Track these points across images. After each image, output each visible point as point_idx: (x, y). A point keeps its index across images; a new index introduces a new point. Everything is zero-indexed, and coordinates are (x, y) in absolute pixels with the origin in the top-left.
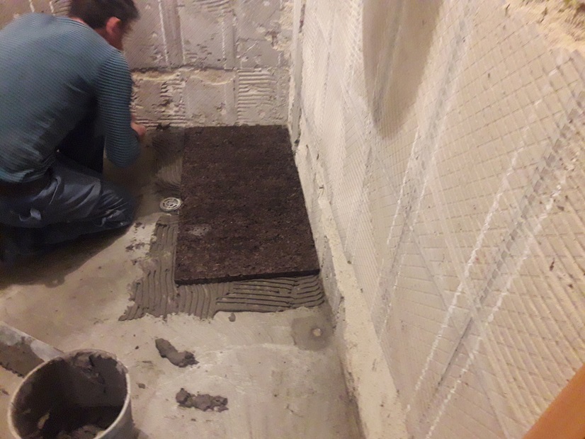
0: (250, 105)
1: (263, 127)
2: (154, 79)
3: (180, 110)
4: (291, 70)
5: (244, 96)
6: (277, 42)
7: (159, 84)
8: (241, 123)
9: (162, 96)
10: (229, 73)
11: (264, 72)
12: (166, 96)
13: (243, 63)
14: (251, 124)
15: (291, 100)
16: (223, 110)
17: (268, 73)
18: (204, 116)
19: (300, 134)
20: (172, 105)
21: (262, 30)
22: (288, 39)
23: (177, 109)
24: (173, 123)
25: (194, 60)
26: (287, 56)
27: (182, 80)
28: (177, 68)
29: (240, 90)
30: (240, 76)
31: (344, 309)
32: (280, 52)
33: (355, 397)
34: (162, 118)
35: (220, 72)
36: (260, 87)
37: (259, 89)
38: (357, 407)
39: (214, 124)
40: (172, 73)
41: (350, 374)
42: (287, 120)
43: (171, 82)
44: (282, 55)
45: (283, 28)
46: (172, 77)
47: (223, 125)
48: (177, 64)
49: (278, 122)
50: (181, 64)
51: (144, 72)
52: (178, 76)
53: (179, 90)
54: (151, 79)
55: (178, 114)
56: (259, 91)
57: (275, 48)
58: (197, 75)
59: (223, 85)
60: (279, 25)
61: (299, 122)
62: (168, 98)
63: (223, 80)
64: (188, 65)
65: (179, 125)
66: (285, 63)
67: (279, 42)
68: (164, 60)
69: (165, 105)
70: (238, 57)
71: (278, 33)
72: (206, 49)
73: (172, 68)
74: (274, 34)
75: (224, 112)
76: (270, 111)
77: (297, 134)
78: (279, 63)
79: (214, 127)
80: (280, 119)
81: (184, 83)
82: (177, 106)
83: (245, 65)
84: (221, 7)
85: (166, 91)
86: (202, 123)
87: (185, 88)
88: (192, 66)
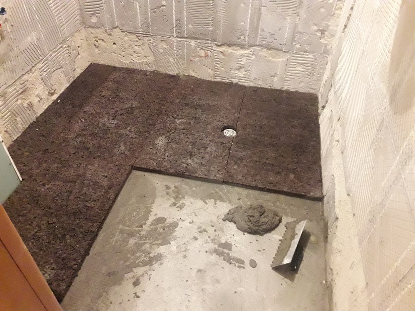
0: (295, 77)
1: (300, 93)
2: (235, 52)
3: (247, 74)
4: (330, 57)
5: (292, 70)
6: (324, 37)
7: (238, 55)
8: (285, 88)
9: (237, 64)
10: (285, 54)
11: (311, 56)
12: (240, 64)
13: (296, 48)
14: (292, 90)
15: (325, 78)
16: (275, 78)
17: (313, 57)
18: (261, 80)
19: (327, 102)
20: (243, 70)
21: (315, 28)
22: (333, 36)
23: (245, 73)
24: (240, 82)
25: (264, 42)
26: (329, 47)
27: (253, 54)
28: (251, 46)
29: (291, 66)
30: (292, 56)
31: (337, 226)
32: (325, 44)
33: (332, 285)
34: (235, 77)
35: (280, 52)
36: (304, 65)
37: (304, 67)
38: (332, 292)
39: (267, 86)
40: (248, 49)
41: (331, 269)
42: (318, 91)
43: (246, 55)
44: (325, 47)
45: (330, 28)
46: (247, 52)
47: (273, 88)
48: (253, 43)
49: (312, 91)
50: (255, 44)
51: (230, 47)
52: (251, 51)
53: (249, 61)
54: (233, 51)
55: (245, 76)
56: (303, 68)
57: (321, 41)
58: (264, 53)
59: (279, 61)
60: (328, 26)
61: (328, 93)
62: (241, 65)
63: (280, 58)
64: (259, 45)
65: (244, 84)
66: (326, 52)
67: (326, 37)
68: (245, 40)
69: (238, 69)
70: (294, 44)
71: (326, 31)
72: (274, 36)
73: (249, 46)
74: (323, 32)
75: (276, 79)
76: (308, 83)
77: (325, 101)
78: (322, 51)
79: (266, 88)
80: (314, 89)
81: (254, 56)
82: (246, 71)
83: (298, 49)
84: (291, 9)
85: (241, 61)
86: (259, 85)
87: (254, 60)
88: (262, 46)
